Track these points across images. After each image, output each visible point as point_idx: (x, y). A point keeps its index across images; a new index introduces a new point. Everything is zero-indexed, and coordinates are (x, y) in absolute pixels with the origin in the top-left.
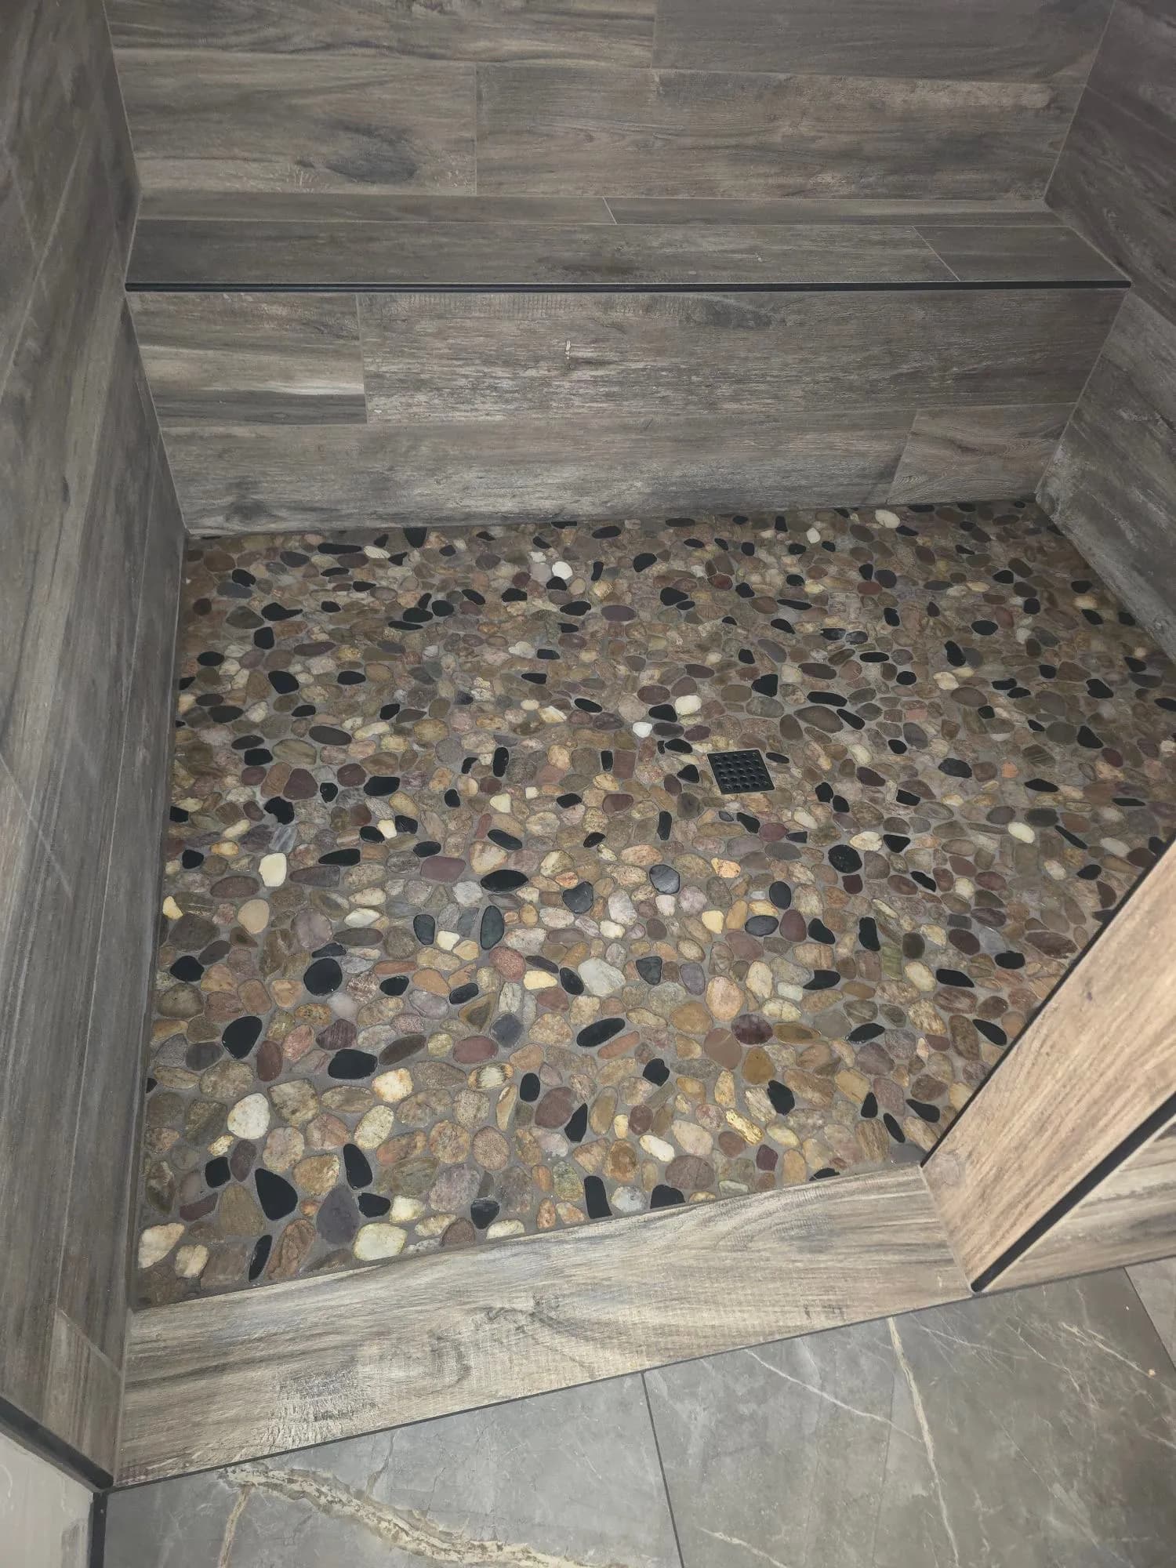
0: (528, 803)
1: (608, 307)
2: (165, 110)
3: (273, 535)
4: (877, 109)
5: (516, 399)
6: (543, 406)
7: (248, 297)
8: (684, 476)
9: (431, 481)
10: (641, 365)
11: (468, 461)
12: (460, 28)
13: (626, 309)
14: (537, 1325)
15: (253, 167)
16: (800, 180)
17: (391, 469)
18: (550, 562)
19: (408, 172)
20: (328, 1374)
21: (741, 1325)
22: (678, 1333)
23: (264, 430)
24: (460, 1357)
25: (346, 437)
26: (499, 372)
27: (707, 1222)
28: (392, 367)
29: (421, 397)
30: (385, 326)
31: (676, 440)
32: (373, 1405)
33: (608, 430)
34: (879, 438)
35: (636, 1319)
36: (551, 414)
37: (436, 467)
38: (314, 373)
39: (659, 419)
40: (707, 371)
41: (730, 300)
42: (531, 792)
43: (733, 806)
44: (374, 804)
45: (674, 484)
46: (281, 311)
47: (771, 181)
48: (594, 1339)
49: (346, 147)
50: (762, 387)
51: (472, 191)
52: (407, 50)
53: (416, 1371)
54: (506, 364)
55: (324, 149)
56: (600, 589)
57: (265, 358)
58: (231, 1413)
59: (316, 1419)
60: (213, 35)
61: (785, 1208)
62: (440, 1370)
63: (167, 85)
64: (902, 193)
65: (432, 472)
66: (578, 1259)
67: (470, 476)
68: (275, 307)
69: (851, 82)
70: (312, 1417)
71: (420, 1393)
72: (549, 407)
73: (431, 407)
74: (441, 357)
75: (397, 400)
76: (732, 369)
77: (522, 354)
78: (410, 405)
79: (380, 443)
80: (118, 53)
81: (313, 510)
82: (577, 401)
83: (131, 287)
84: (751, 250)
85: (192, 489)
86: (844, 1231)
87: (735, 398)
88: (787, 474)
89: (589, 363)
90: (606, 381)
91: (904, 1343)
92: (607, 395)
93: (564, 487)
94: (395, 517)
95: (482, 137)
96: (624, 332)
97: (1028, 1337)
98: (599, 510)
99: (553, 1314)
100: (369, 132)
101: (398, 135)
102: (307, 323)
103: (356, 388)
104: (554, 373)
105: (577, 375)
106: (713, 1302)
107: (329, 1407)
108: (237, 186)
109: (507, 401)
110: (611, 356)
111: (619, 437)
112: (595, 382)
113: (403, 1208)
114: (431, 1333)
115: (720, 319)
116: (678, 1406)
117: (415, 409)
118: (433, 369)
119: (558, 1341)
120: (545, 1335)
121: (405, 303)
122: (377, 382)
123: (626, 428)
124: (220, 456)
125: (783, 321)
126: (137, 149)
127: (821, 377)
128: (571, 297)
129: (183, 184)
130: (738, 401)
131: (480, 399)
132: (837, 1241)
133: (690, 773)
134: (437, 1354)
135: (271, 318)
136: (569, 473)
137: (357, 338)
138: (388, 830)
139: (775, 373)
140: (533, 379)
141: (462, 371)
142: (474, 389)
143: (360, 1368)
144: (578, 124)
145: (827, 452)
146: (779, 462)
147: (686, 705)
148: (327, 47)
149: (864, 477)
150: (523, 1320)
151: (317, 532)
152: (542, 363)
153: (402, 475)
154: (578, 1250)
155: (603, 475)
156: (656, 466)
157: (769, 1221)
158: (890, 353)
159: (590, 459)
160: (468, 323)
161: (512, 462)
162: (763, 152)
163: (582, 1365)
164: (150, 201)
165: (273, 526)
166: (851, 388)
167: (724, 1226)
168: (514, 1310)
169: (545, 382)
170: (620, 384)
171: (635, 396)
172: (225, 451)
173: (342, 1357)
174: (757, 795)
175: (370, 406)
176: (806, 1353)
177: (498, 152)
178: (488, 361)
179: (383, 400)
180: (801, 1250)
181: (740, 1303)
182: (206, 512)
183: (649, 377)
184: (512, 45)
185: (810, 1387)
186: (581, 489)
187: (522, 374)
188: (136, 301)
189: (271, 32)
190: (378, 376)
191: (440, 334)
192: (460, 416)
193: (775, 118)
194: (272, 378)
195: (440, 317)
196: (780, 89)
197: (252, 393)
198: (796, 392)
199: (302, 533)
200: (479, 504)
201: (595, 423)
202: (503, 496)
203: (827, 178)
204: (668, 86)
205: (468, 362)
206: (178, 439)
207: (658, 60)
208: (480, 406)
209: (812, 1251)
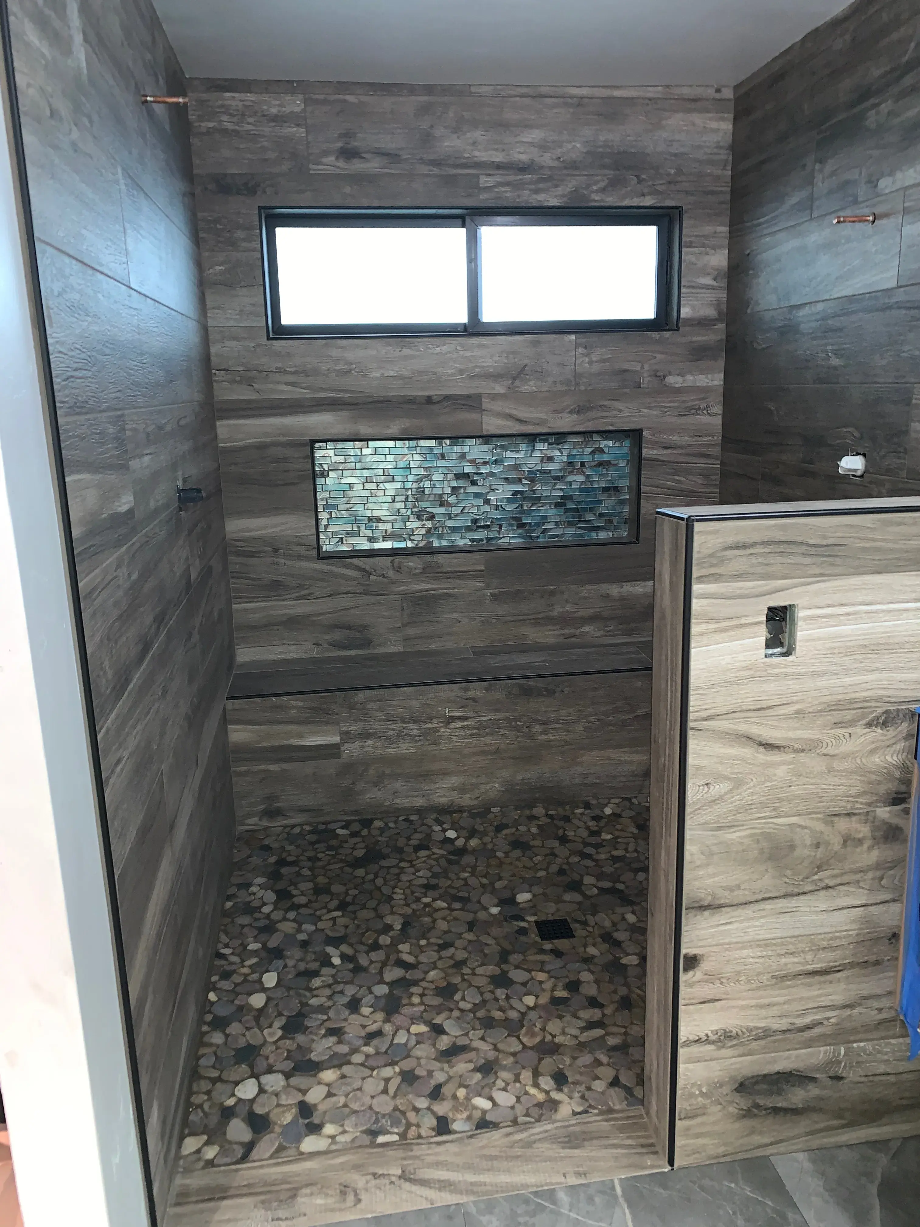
0: (421, 947)
1: (466, 690)
2: (254, 628)
3: (285, 827)
4: (607, 597)
5: (420, 740)
6: (436, 743)
7: (284, 698)
8: (523, 779)
9: (376, 789)
10: (488, 718)
11: (395, 776)
12: (393, 582)
13: (476, 691)
14: (402, 1180)
15: (293, 648)
16: (572, 631)
17: (353, 783)
18: (444, 831)
19: (368, 643)
20: (281, 1201)
21: (524, 1182)
22: (485, 1185)
23: (285, 766)
24: (356, 1194)
25: (329, 767)
26: (411, 726)
27: (508, 1135)
28: (354, 728)
29: (370, 742)
30: (351, 707)
31: (513, 758)
32: (305, 1215)
33: (474, 754)
34: (637, 752)
35: (461, 1179)
36: (441, 747)
37: (378, 782)
38: (314, 733)
39: (503, 747)
40: (525, 719)
41: (531, 683)
42: (423, 942)
43: (548, 946)
44: (330, 950)
45: (518, 784)
46: (300, 704)
47: (556, 632)
48: (435, 1188)
49: (337, 635)
50: (558, 726)
51: (400, 649)
52: (366, 593)
53: (330, 1201)
54: (415, 722)
55: (327, 637)
56: (474, 843)
57: (289, 728)
58: (227, 1217)
59: (273, 1220)
60: (279, 596)
61: (556, 1128)
62: (344, 1200)
63: (255, 617)
64: (630, 632)
65: (375, 784)
66: (429, 1152)
67: (398, 785)
68: (297, 702)
69: (588, 587)
70: (270, 1219)
71: (332, 1210)
72: (440, 743)
73: (375, 748)
74: (380, 721)
75: (357, 744)
76: (539, 717)
77: (423, 717)
78: (364, 747)
79: (349, 768)
80: (234, 606)
81: (309, 810)
82: (455, 739)
83: (228, 699)
84: (544, 661)
85: (243, 802)
86: (592, 1139)
87: (544, 733)
88: (586, 776)
89: (459, 718)
90: (469, 727)
91: (623, 1191)
92: (471, 735)
93: (452, 789)
94: (355, 813)
95: (404, 625)
96: (476, 701)
97: (702, 1188)
98: (475, 802)
99: (412, 1176)
100: (349, 628)
101: (364, 628)
102: (312, 709)
103: (336, 739)
104: (441, 725)
105: (453, 725)
106: (508, 1171)
107: (280, 1216)
108: (283, 657)
109: (416, 742)
110: (471, 714)
111: (480, 758)
112: (464, 728)
113: (329, 1129)
114: (340, 1184)
115: (527, 692)
116: (482, 1218)
117: (366, 749)
118: (378, 727)
119: (414, 1188)
120: (407, 1186)
121: (361, 696)
122: (347, 736)
123: (483, 753)
124: (261, 782)
125: (562, 691)
126: (237, 645)
127: (591, 719)
128: (446, 686)
129: (257, 658)
130: (546, 734)
131: (401, 741)
132: (586, 1143)
133: (523, 931)
134: (343, 1193)
135: (295, 707)
136: (455, 780)
137: (337, 714)
138: (336, 961)
139: (564, 718)
140: (429, 729)
141: (392, 727)
142: (398, 736)
143: (299, 1198)
144: (454, 616)
145: (607, 762)
146: (579, 769)
147: (523, 897)
148: (331, 595)
149: (636, 776)
150: (393, 1179)
151: (310, 824)
152: (434, 720)
153: (360, 786)
154: (429, 1148)
155: (474, 781)
156: (505, 774)
157: (547, 1134)
158: (628, 704)
159: (466, 771)
160: (394, 703)
161: (421, 776)
162: (549, 620)
163: (426, 1199)
164: (242, 666)
165: (285, 822)
166: (610, 724)
167: (518, 1137)
168: (388, 1175)
169: (437, 730)
170: (477, 728)
171: (487, 734)
172: (264, 779)
173: (289, 1194)
174: (565, 941)
175: (342, 748)
176: (562, 1196)
177: (412, 631)
178: (404, 721)
179: (350, 745)
180: (563, 1148)
181: (524, 1172)
182: (249, 815)
183: (493, 724)
184: (418, 587)
185: (562, 1210)
186: (462, 789)
187: (423, 726)
188: (230, 704)
189: (305, 592)
190: (347, 732)
191: (380, 710)
192: (391, 751)
193: (552, 605)
194: (292, 737)
195: (379, 701)
196: (552, 593)
197: (281, 746)
198: (579, 728)
199: (301, 825)
200: (403, 802)
201: (467, 751)
202: (417, 796)
203: (586, 629)
204: (495, 597)
205: (394, 722)
206: (240, 774)
207: (488, 587)
208: (402, 745)
209: (570, 1148)
